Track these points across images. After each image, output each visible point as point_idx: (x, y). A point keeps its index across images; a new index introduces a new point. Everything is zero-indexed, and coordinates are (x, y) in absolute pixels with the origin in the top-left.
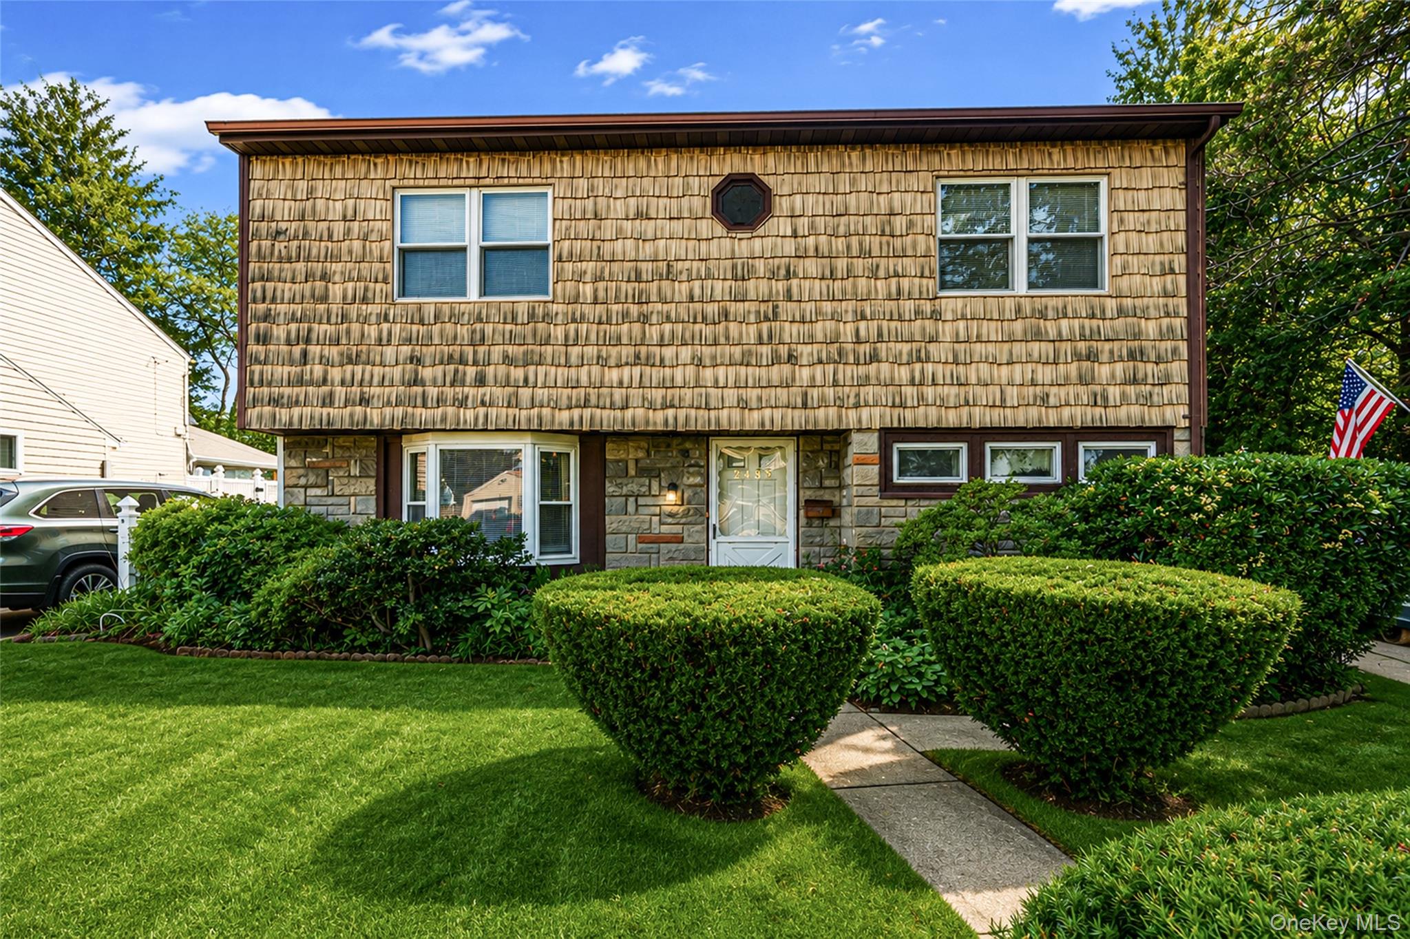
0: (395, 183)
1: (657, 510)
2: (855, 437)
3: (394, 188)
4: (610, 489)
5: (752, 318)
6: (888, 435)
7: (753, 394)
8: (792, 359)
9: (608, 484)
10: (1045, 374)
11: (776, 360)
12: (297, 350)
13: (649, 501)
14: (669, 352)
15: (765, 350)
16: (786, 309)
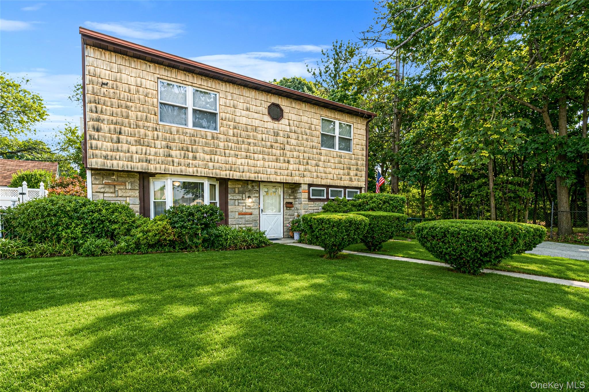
0: (159, 76)
1: (244, 204)
2: (302, 185)
3: (158, 78)
4: (230, 197)
5: (279, 148)
6: (310, 185)
7: (279, 171)
8: (288, 162)
9: (229, 195)
10: (342, 172)
11: (284, 161)
12: (115, 137)
13: (242, 201)
14: (256, 155)
15: (282, 158)
16: (288, 147)
